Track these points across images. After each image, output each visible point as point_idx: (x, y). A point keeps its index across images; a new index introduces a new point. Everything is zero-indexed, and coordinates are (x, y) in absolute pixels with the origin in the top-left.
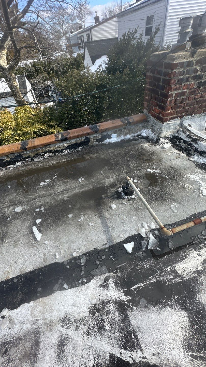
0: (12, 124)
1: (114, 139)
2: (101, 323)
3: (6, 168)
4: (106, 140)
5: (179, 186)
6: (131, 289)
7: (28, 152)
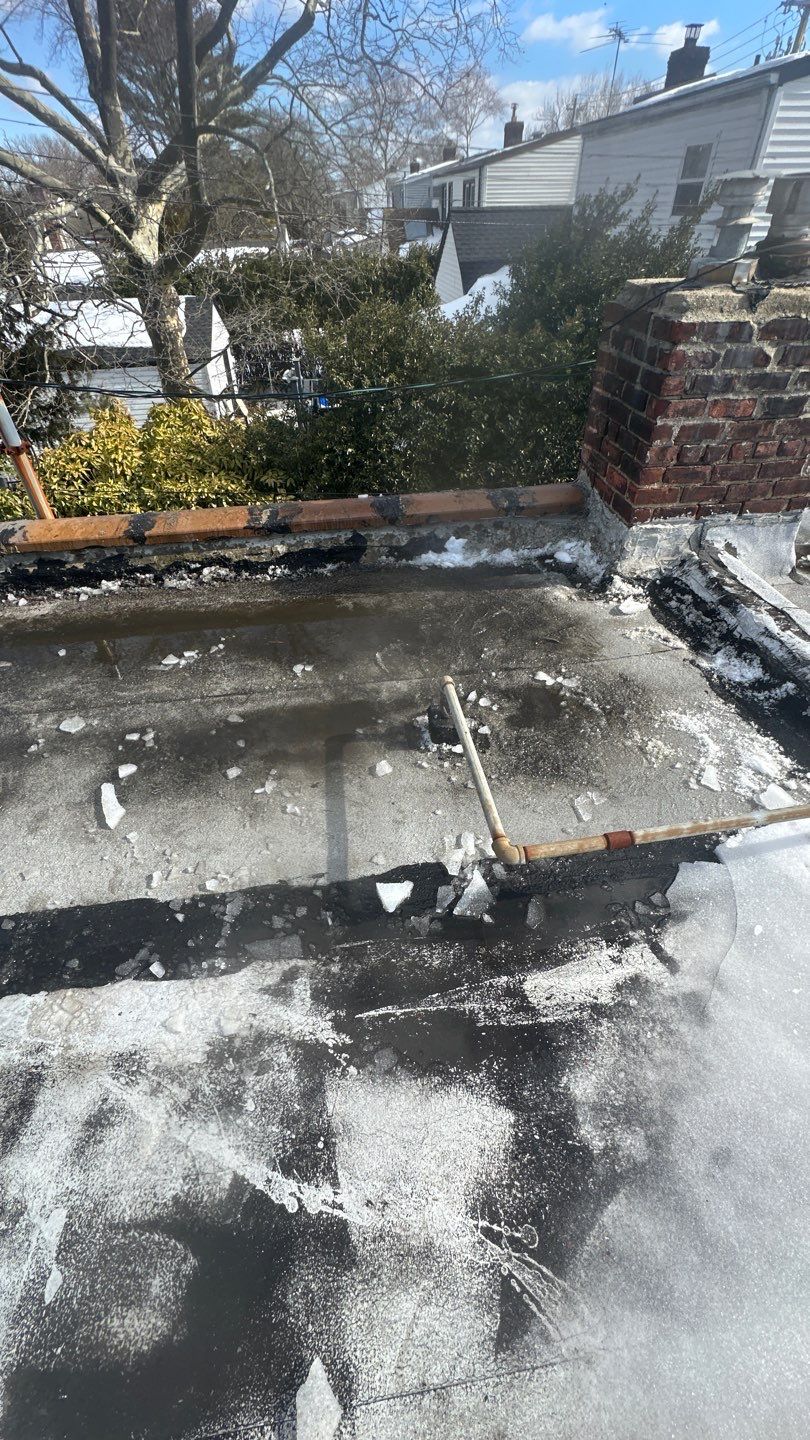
0: (129, 458)
1: (454, 555)
2: (234, 1090)
3: (65, 593)
4: (423, 556)
5: (629, 743)
6: (360, 1015)
7: (148, 552)
